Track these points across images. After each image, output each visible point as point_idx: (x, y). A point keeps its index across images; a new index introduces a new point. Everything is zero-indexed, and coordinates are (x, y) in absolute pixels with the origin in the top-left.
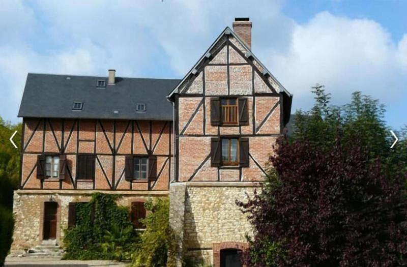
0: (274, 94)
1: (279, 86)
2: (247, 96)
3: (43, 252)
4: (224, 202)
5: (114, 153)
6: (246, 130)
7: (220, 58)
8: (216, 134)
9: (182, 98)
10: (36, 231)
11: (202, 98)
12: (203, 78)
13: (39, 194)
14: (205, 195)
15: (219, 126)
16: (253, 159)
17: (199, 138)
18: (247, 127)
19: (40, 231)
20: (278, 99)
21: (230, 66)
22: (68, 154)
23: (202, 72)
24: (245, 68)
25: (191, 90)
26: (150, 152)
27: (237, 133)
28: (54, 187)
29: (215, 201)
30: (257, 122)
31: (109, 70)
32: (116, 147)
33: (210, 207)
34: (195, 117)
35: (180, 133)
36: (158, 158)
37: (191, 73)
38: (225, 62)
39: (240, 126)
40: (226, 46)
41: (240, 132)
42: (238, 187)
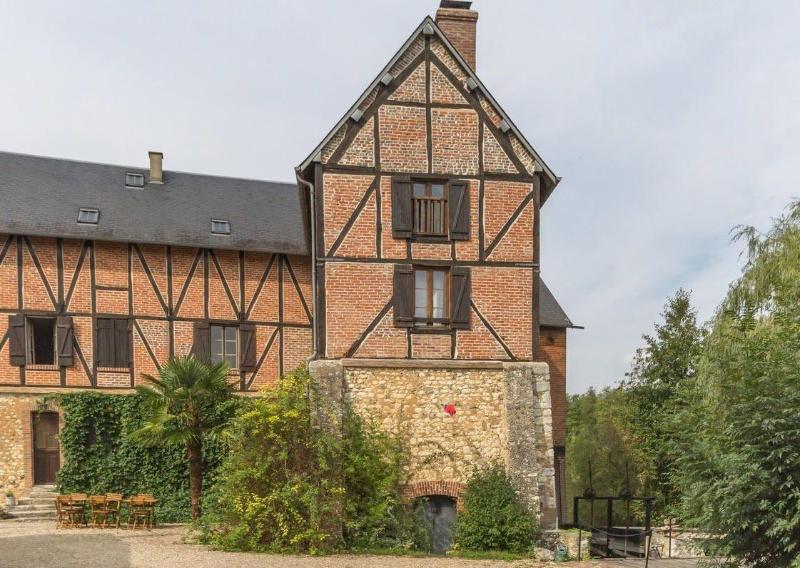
0: (523, 176)
1: (534, 159)
2: (468, 177)
3: (34, 509)
4: (423, 401)
5: (171, 316)
6: (466, 251)
7: (411, 89)
8: (405, 257)
9: (331, 175)
10: (16, 470)
11: (373, 177)
12: (376, 130)
13: (17, 395)
14: (383, 387)
15: (409, 241)
16: (479, 315)
17: (368, 266)
18: (466, 245)
19: (25, 468)
20: (531, 187)
21: (432, 109)
22: (75, 315)
23: (373, 118)
24: (463, 114)
25: (349, 158)
26: (242, 316)
27: (448, 258)
28: (49, 382)
29: (403, 399)
30: (487, 236)
31: (150, 153)
32: (175, 304)
33: (393, 411)
34: (358, 219)
35: (326, 254)
36: (259, 328)
37: (350, 118)
38: (422, 99)
39: (453, 241)
40: (424, 63)
41: (453, 254)
42: (450, 369)
